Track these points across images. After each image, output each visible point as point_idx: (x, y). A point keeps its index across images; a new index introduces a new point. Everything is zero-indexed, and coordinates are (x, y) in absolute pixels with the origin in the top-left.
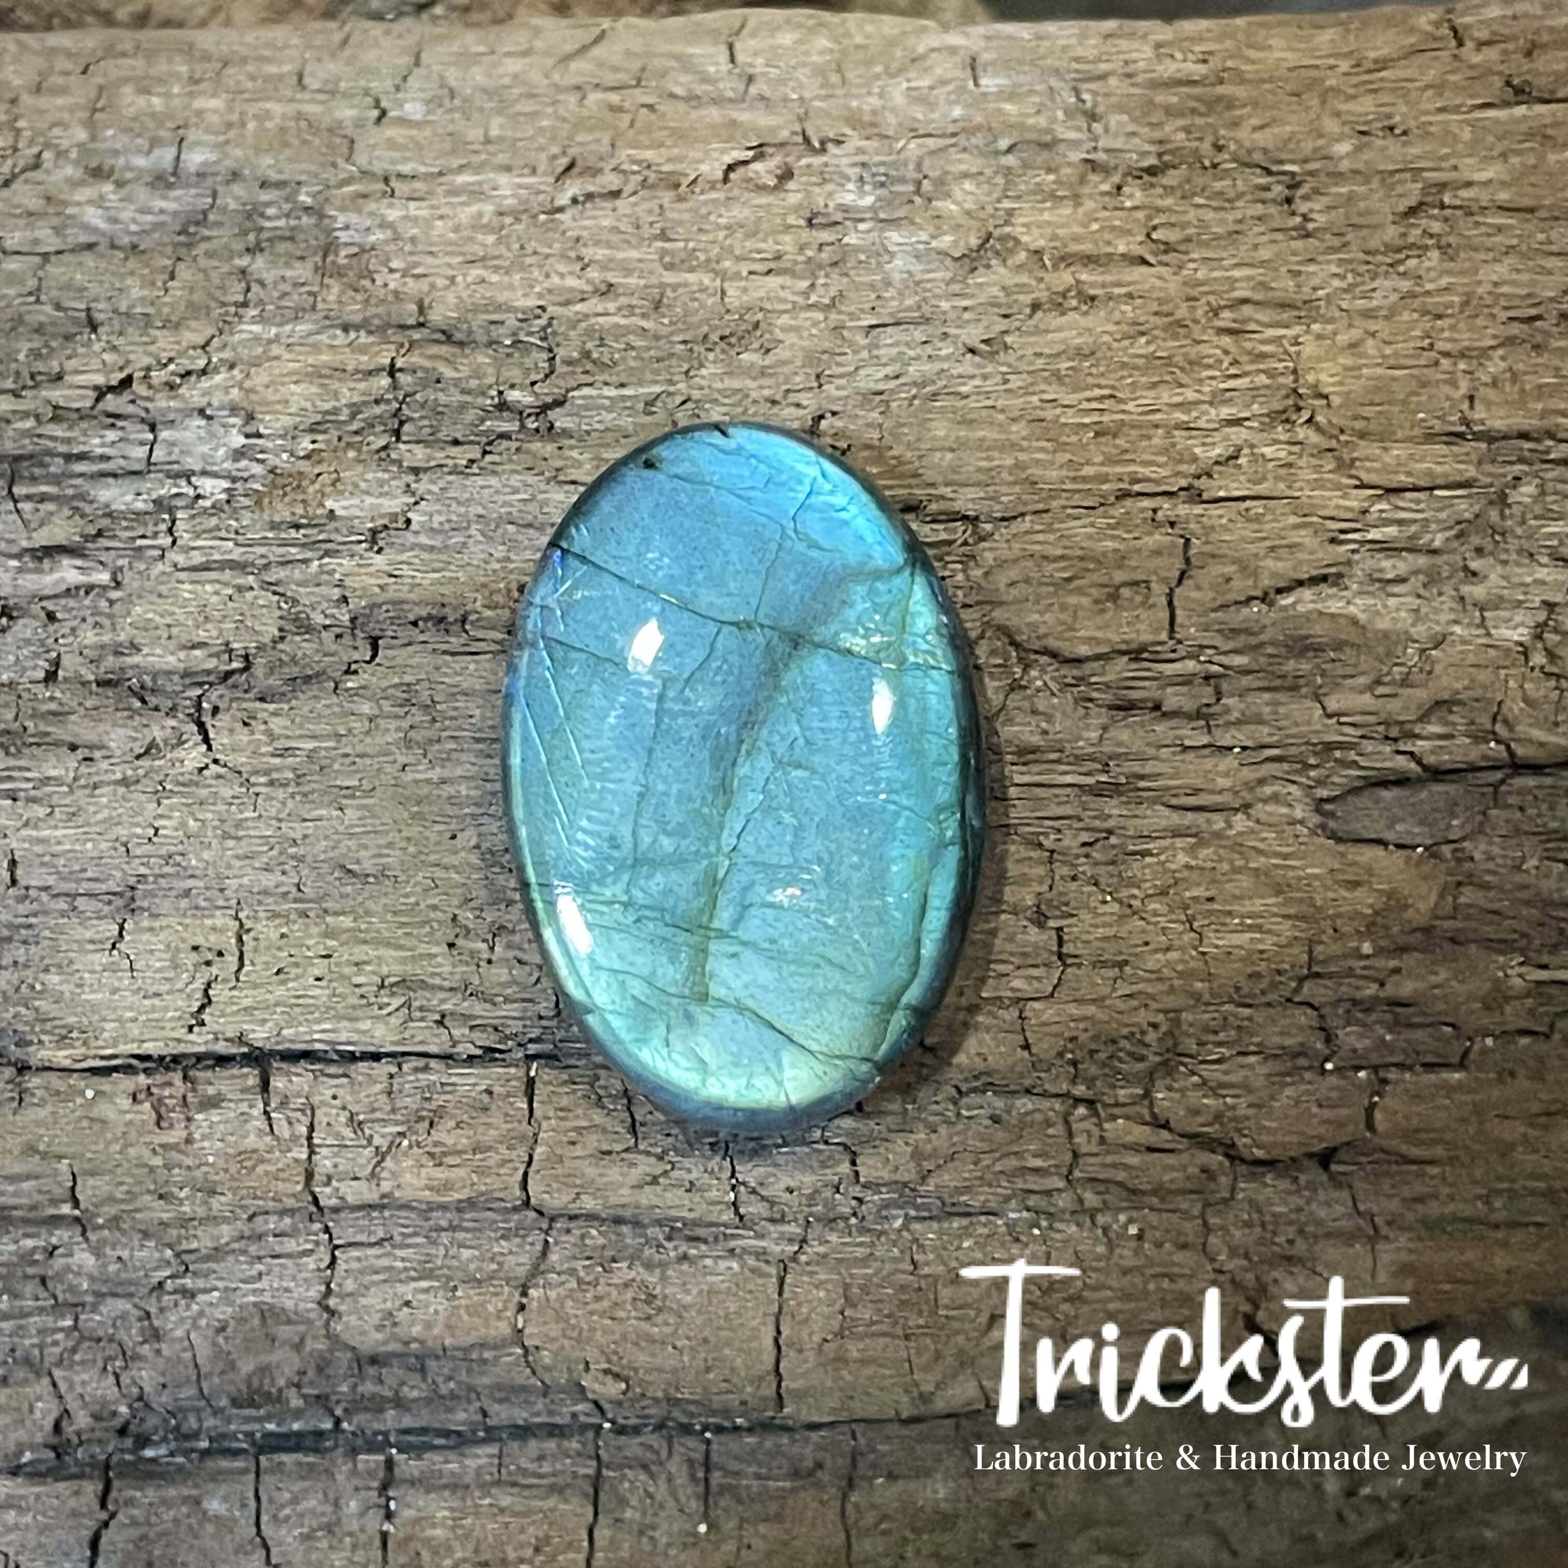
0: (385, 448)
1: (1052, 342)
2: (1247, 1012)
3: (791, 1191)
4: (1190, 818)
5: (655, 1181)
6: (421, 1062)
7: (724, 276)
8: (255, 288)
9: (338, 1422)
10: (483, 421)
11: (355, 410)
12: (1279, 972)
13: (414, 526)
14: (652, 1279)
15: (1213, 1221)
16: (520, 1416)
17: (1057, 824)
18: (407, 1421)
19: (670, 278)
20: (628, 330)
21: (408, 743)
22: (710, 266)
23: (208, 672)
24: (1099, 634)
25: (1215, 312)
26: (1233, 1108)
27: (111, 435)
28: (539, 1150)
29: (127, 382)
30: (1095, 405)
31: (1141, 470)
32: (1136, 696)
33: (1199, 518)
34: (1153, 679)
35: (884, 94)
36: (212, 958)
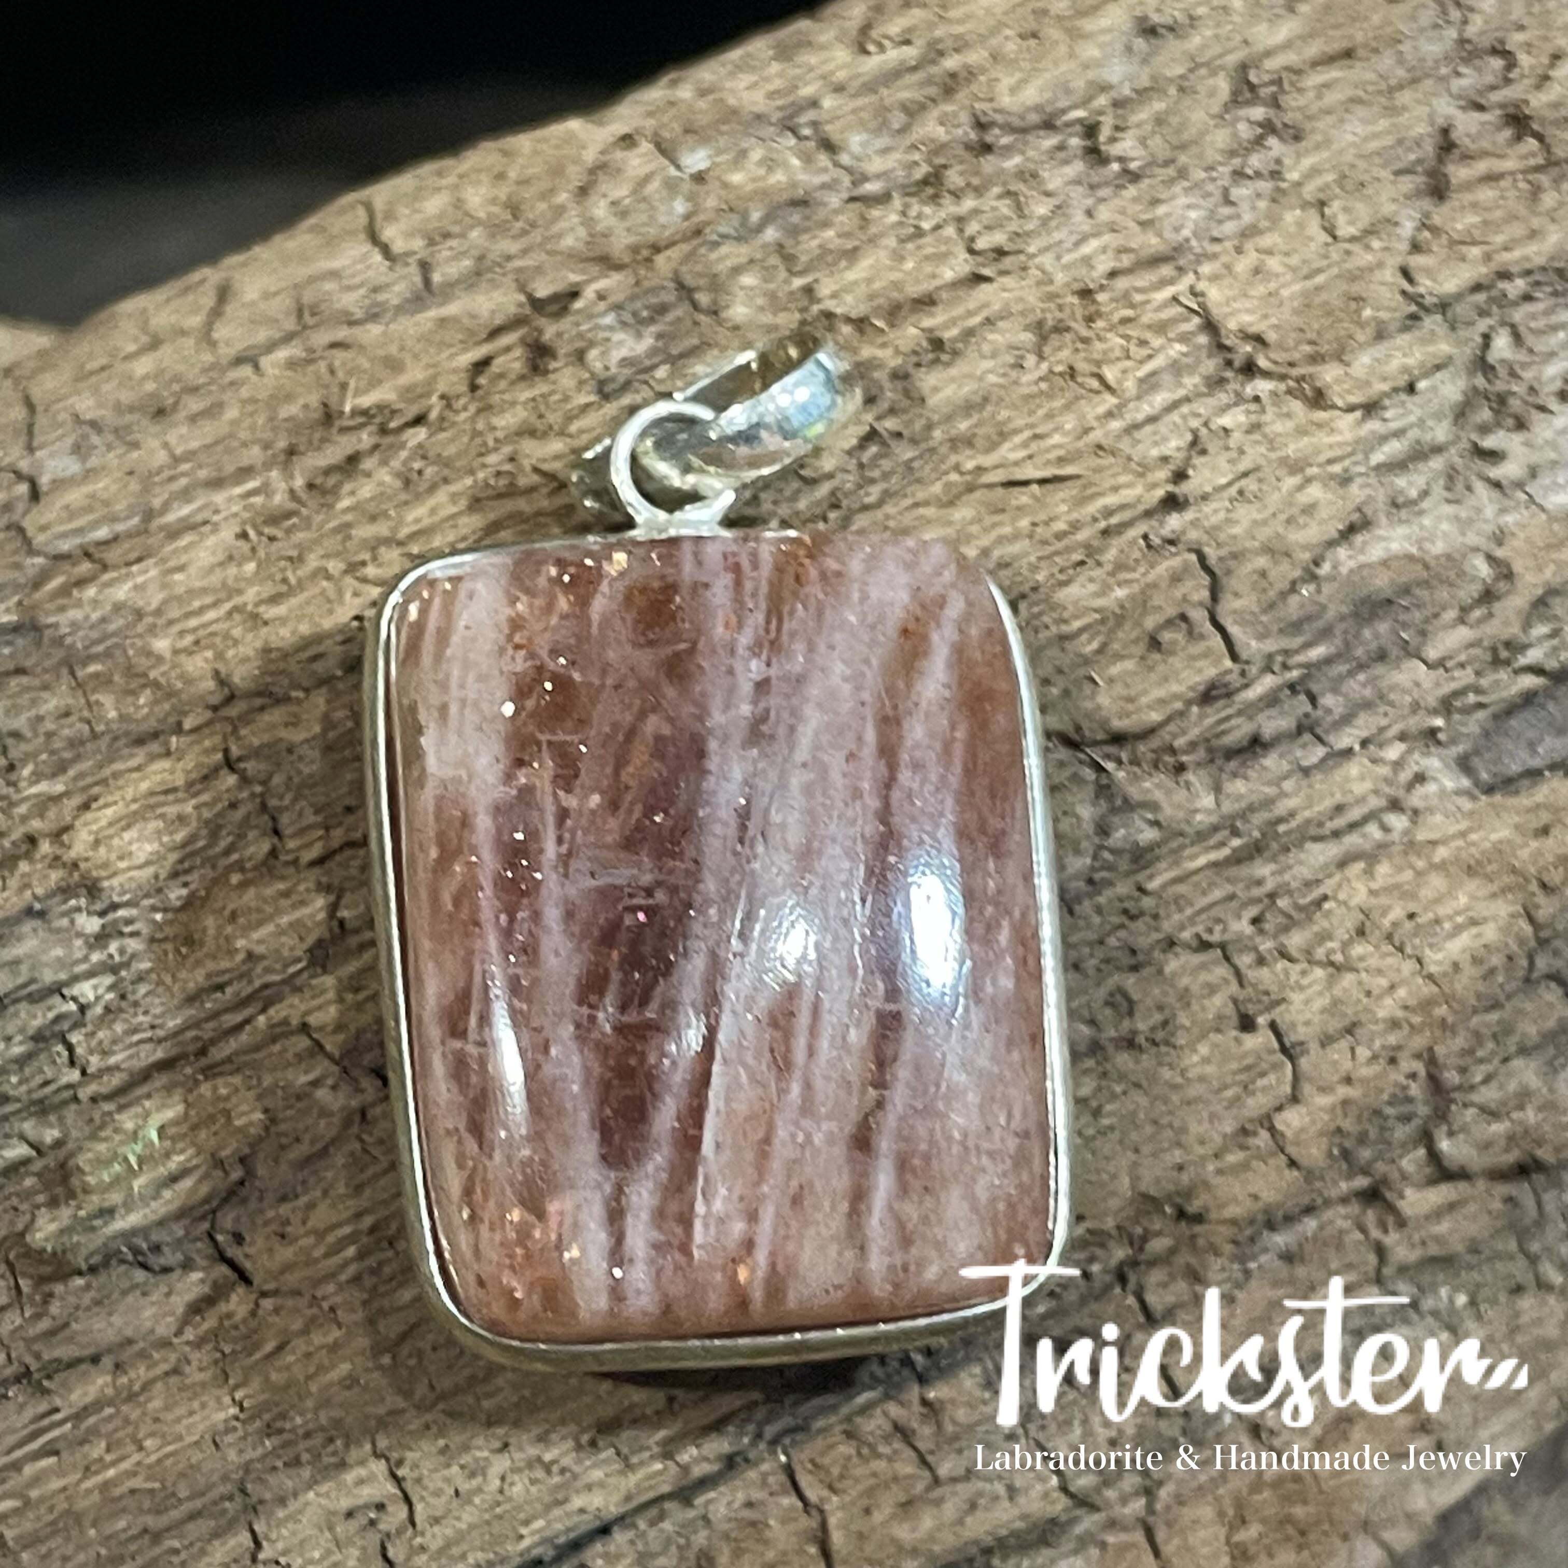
0: (272, 854)
4: (1349, 841)
6: (654, 1513)
11: (213, 827)
17: (1214, 912)
23: (206, 1200)
24: (1163, 693)
28: (836, 1539)
31: (1111, 500)
32: (1229, 740)
33: (1195, 523)
34: (1240, 713)
35: (588, 221)
36: (373, 1515)
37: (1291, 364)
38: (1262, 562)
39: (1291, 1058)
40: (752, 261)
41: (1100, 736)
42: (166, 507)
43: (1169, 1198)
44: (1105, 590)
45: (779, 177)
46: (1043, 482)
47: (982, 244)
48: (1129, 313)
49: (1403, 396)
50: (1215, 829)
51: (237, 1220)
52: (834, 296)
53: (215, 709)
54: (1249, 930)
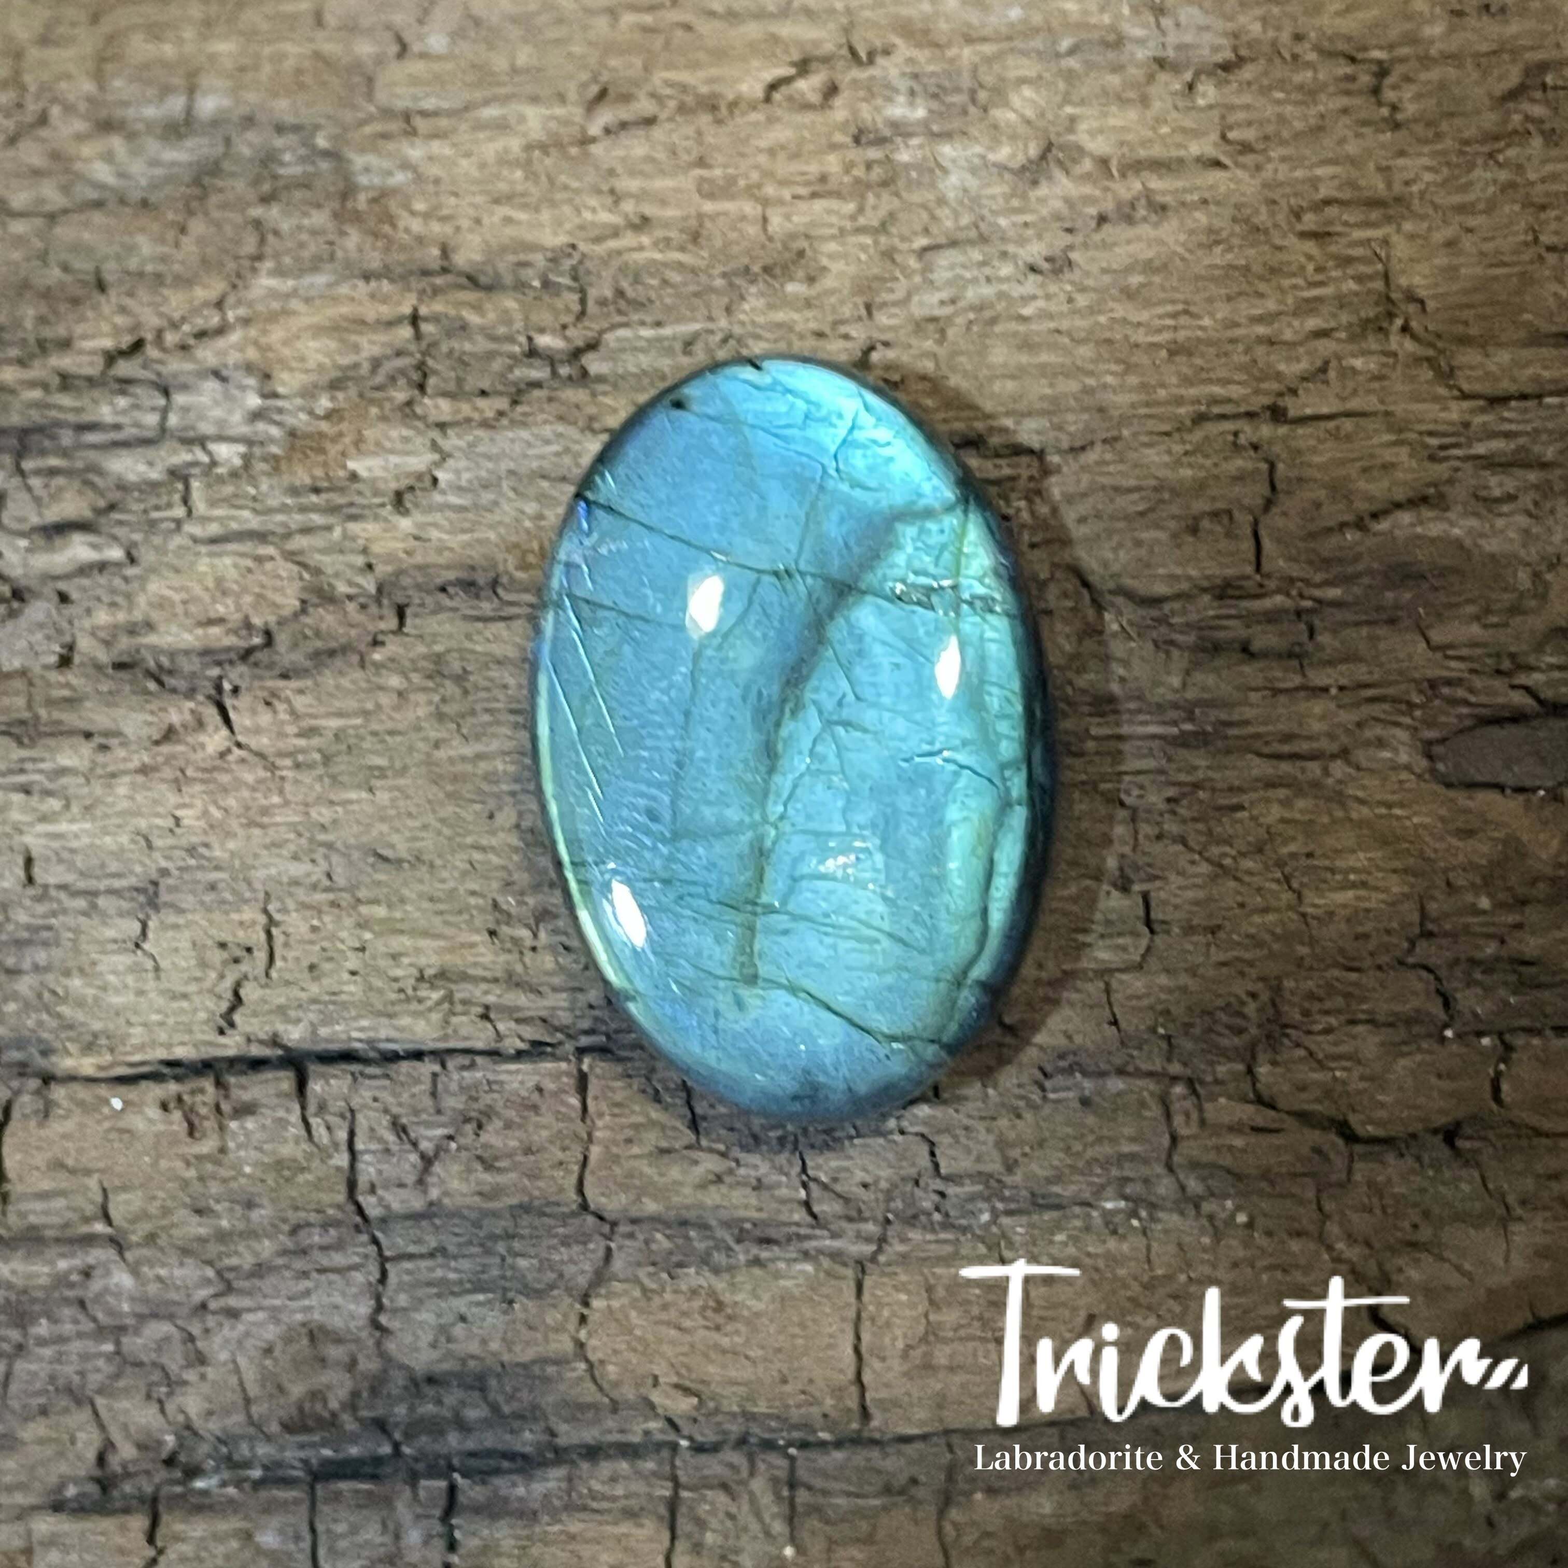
0: (409, 403)
1: (1120, 256)
2: (1354, 976)
3: (865, 1186)
4: (1285, 767)
5: (719, 1179)
6: (465, 1060)
7: (765, 202)
8: (271, 238)
9: (396, 1446)
10: (510, 369)
11: (376, 364)
12: (1388, 932)
13: (442, 484)
14: (720, 1285)
15: (1329, 1206)
16: (590, 1435)
17: (1140, 779)
18: (471, 1444)
19: (709, 207)
20: (665, 265)
21: (440, 717)
22: (752, 192)
23: (228, 649)
24: (1179, 571)
25: (1297, 214)
26: (1344, 1083)
27: (122, 402)
28: (595, 1152)
29: (138, 346)
30: (1170, 322)
31: (1219, 391)
32: (1221, 636)
33: (1283, 439)
34: (1239, 617)
36: (239, 953)
38: (1322, 494)
39: (1151, 931)
40: (1039, 79)
44: (1174, 465)
45: (1105, 18)
47: (1234, 134)
49: (1529, 404)
50: (1175, 706)
52: (1090, 133)
54: (1162, 806)
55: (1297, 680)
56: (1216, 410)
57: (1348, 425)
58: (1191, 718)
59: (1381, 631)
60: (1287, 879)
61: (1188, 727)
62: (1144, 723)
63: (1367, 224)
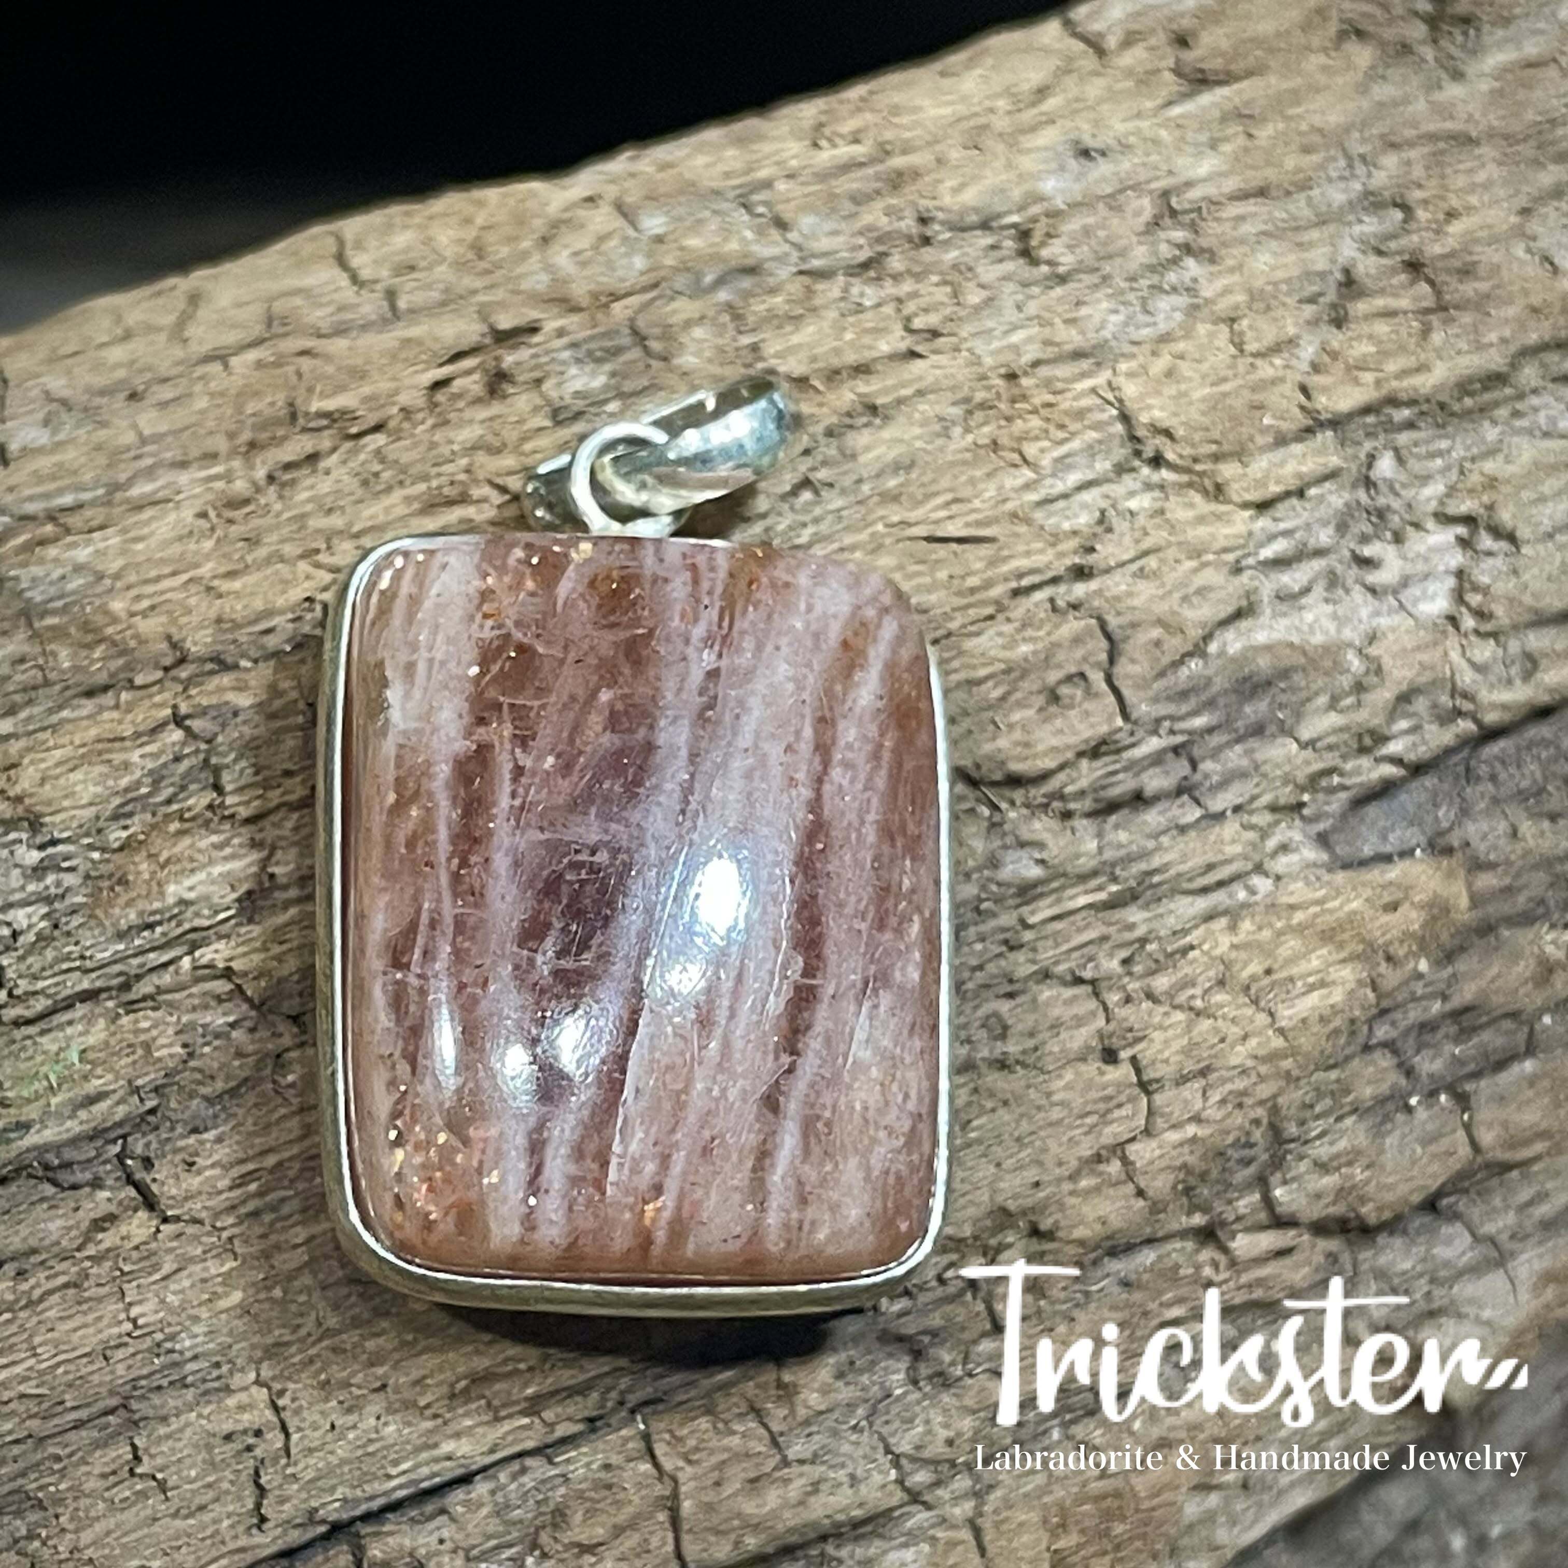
1: (867, 463)
3: (950, 1442)
4: (1215, 898)
5: (815, 1489)
6: (515, 1467)
12: (1352, 1021)
17: (1085, 950)
23: (119, 1124)
24: (1055, 742)
28: (685, 1507)
31: (1023, 563)
32: (1115, 792)
33: (1099, 593)
34: (1125, 769)
35: (549, 268)
36: (251, 1441)
37: (1196, 460)
38: (1156, 633)
39: (1148, 1093)
40: (702, 318)
41: (998, 776)
42: (130, 482)
43: (1024, 1213)
44: (1011, 644)
45: (733, 246)
46: (961, 540)
47: (917, 323)
48: (1050, 398)
49: (1294, 501)
50: (1095, 873)
51: (148, 1145)
52: (777, 355)
53: (166, 669)
54: (1119, 970)
55: (1198, 813)
56: (1025, 582)
57: (1152, 562)
58: (1114, 879)
59: (1253, 743)
60: (1255, 1002)
61: (1114, 888)
62: (1071, 898)
63: (1084, 375)
